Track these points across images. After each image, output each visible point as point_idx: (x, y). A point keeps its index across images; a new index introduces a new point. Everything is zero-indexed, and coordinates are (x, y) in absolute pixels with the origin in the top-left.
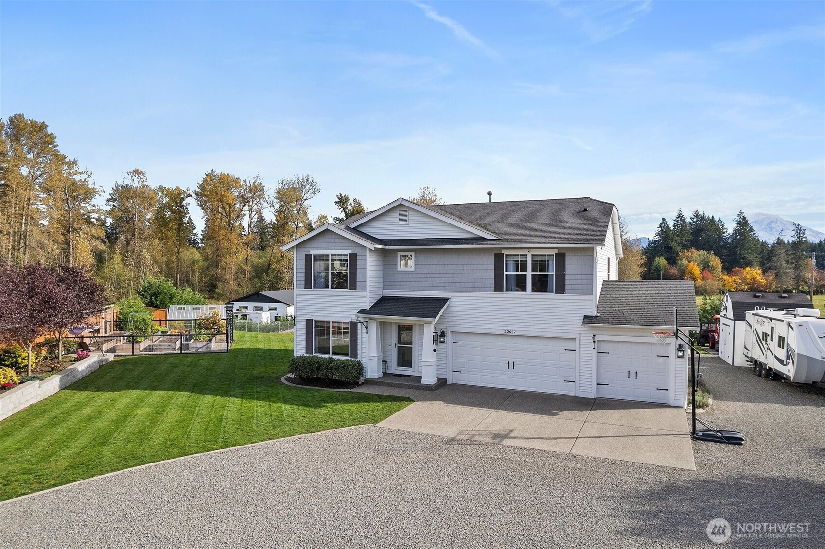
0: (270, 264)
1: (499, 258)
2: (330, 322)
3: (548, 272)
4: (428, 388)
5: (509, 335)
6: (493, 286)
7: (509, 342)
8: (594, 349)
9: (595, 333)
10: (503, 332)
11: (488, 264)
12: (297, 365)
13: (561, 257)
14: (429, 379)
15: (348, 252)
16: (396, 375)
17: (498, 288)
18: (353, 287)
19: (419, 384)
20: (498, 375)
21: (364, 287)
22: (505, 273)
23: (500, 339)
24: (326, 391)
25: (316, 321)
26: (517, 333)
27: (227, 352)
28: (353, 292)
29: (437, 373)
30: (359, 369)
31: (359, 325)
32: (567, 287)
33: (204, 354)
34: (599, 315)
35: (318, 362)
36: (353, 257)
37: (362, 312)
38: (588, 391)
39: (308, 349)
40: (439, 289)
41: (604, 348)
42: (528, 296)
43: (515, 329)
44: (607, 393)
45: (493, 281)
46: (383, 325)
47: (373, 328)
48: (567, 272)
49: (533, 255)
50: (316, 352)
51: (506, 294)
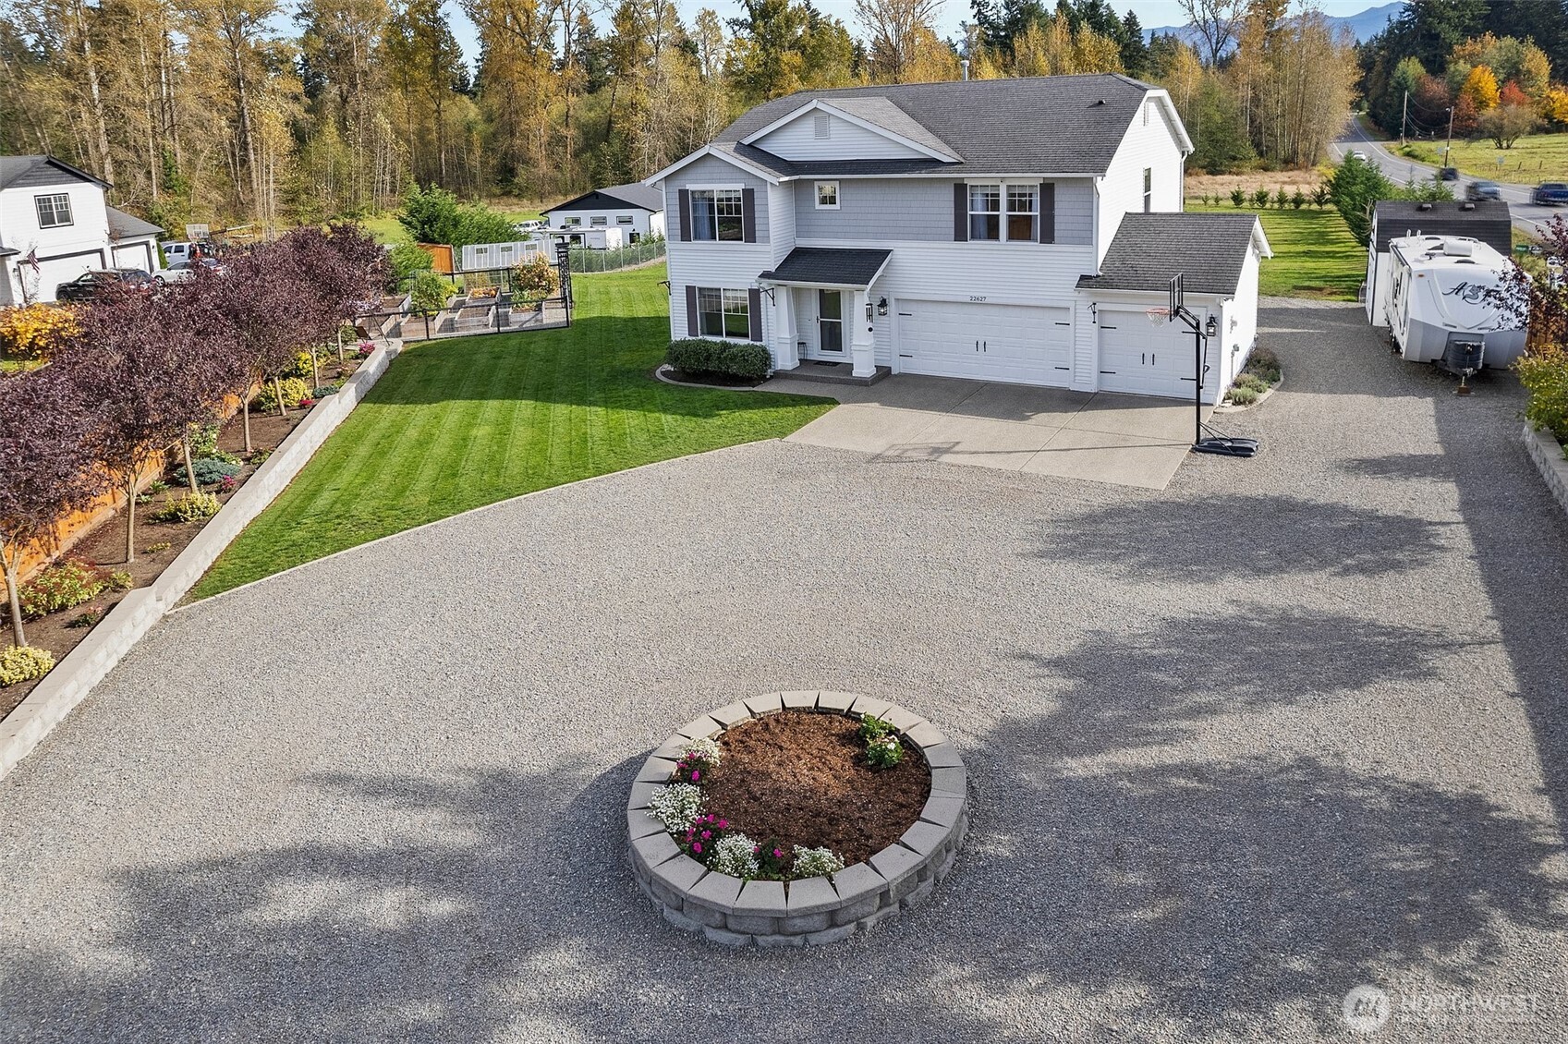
0: (610, 122)
1: (960, 189)
2: (720, 289)
3: (1030, 211)
4: (862, 382)
5: (977, 302)
6: (952, 231)
7: (979, 313)
8: (1094, 322)
9: (1095, 300)
10: (968, 300)
11: (946, 199)
12: (679, 353)
13: (1048, 189)
14: (863, 369)
15: (740, 187)
16: (819, 363)
17: (960, 235)
18: (751, 238)
19: (849, 377)
20: (964, 360)
21: (767, 239)
22: (969, 213)
23: (966, 308)
24: (719, 390)
25: (700, 289)
26: (987, 301)
27: (568, 327)
28: (750, 246)
29: (875, 359)
30: (765, 357)
31: (762, 295)
32: (1056, 234)
33: (534, 332)
34: (1101, 274)
35: (707, 350)
36: (749, 193)
37: (765, 275)
38: (1086, 381)
39: (692, 331)
40: (876, 237)
41: (1109, 321)
42: (1000, 248)
43: (983, 295)
44: (1114, 385)
45: (952, 225)
46: (797, 293)
47: (783, 297)
48: (1057, 212)
49: (1009, 187)
50: (703, 333)
51: (971, 244)
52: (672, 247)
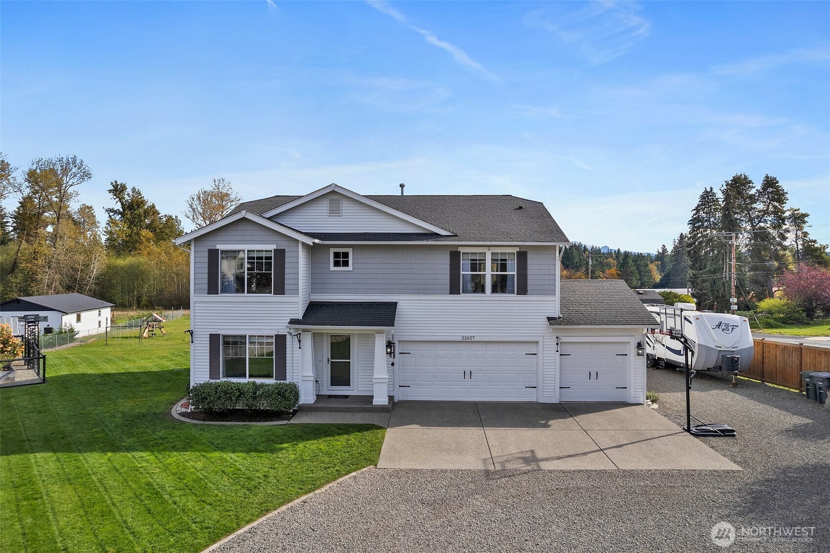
1: (455, 256)
2: (246, 336)
3: (509, 271)
4: (381, 409)
5: (467, 341)
6: (448, 287)
7: (466, 350)
8: (557, 351)
9: (558, 335)
10: (460, 339)
11: (444, 262)
13: (522, 256)
14: (381, 399)
15: (272, 247)
16: (330, 396)
17: (454, 289)
18: (280, 290)
19: (371, 406)
20: (453, 387)
21: (296, 292)
22: (462, 273)
23: (456, 346)
25: (224, 336)
26: (476, 339)
27: (44, 383)
28: (279, 298)
31: (289, 339)
32: (529, 288)
34: (562, 316)
36: (280, 254)
37: (293, 322)
38: (550, 395)
39: (214, 373)
40: (383, 292)
41: (566, 349)
42: (488, 298)
43: (473, 335)
44: (574, 396)
45: (448, 282)
46: (316, 336)
47: (307, 340)
48: (529, 272)
49: (492, 254)
50: (223, 377)
51: (462, 296)
52: (198, 299)
